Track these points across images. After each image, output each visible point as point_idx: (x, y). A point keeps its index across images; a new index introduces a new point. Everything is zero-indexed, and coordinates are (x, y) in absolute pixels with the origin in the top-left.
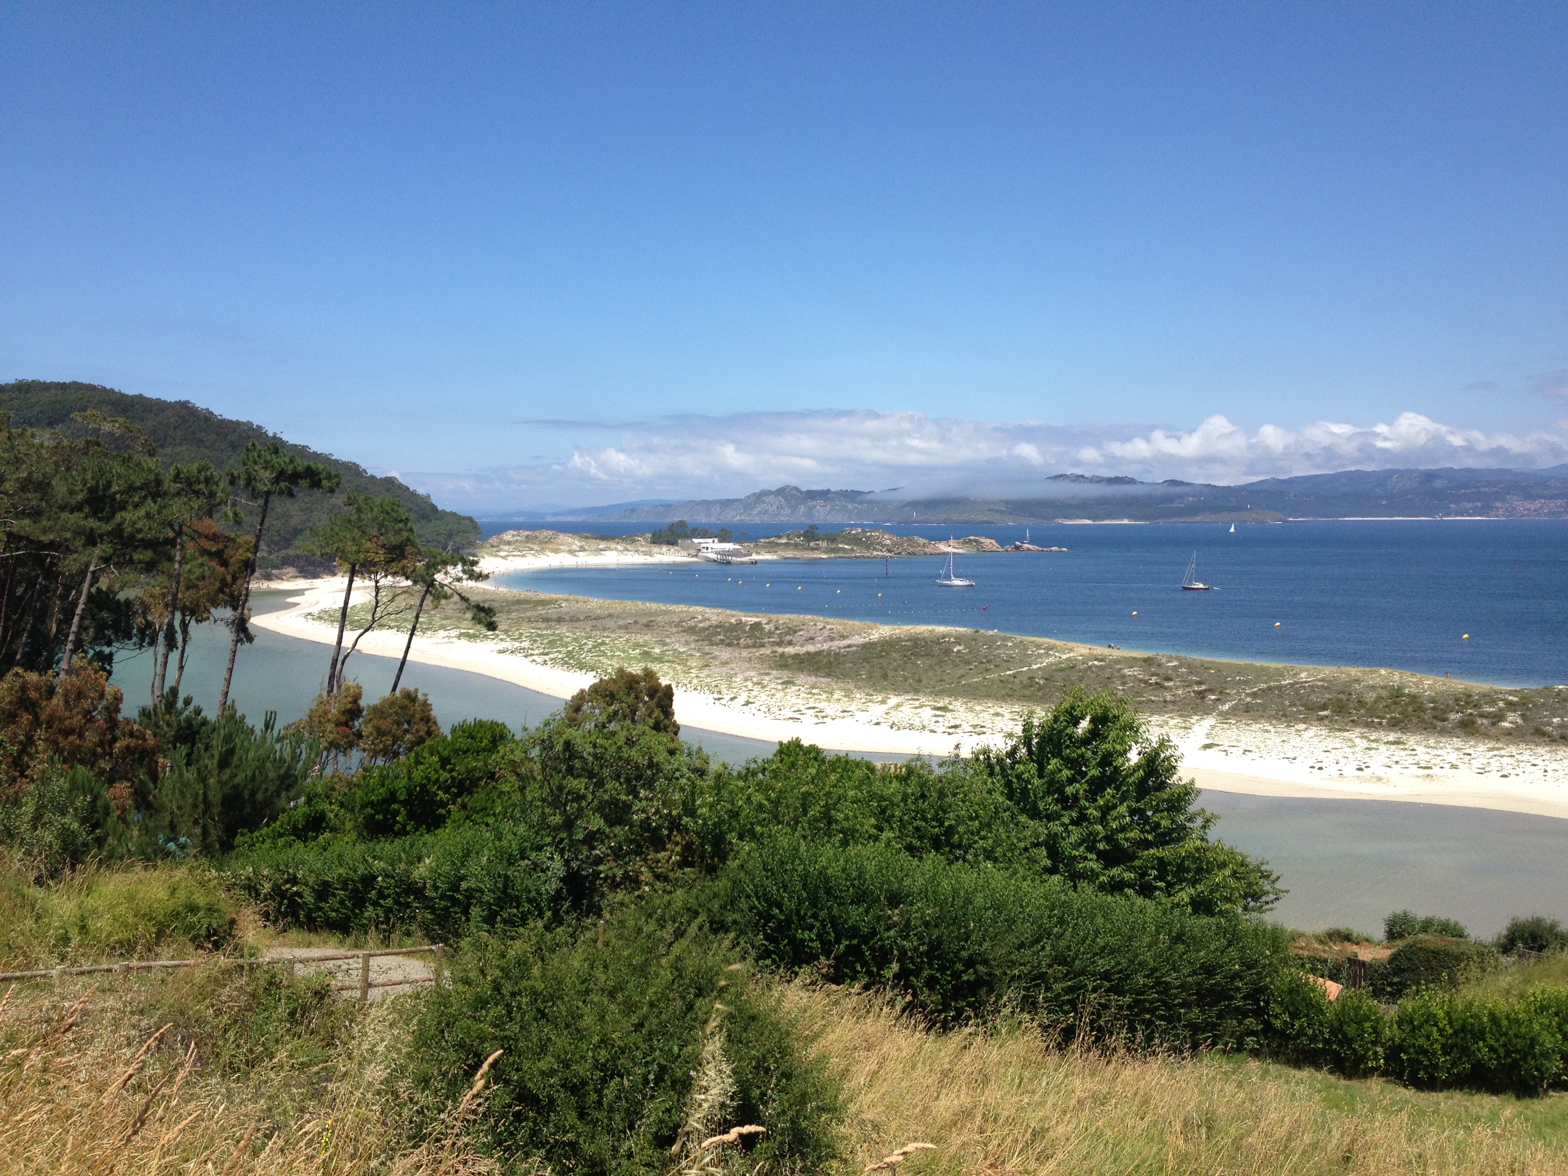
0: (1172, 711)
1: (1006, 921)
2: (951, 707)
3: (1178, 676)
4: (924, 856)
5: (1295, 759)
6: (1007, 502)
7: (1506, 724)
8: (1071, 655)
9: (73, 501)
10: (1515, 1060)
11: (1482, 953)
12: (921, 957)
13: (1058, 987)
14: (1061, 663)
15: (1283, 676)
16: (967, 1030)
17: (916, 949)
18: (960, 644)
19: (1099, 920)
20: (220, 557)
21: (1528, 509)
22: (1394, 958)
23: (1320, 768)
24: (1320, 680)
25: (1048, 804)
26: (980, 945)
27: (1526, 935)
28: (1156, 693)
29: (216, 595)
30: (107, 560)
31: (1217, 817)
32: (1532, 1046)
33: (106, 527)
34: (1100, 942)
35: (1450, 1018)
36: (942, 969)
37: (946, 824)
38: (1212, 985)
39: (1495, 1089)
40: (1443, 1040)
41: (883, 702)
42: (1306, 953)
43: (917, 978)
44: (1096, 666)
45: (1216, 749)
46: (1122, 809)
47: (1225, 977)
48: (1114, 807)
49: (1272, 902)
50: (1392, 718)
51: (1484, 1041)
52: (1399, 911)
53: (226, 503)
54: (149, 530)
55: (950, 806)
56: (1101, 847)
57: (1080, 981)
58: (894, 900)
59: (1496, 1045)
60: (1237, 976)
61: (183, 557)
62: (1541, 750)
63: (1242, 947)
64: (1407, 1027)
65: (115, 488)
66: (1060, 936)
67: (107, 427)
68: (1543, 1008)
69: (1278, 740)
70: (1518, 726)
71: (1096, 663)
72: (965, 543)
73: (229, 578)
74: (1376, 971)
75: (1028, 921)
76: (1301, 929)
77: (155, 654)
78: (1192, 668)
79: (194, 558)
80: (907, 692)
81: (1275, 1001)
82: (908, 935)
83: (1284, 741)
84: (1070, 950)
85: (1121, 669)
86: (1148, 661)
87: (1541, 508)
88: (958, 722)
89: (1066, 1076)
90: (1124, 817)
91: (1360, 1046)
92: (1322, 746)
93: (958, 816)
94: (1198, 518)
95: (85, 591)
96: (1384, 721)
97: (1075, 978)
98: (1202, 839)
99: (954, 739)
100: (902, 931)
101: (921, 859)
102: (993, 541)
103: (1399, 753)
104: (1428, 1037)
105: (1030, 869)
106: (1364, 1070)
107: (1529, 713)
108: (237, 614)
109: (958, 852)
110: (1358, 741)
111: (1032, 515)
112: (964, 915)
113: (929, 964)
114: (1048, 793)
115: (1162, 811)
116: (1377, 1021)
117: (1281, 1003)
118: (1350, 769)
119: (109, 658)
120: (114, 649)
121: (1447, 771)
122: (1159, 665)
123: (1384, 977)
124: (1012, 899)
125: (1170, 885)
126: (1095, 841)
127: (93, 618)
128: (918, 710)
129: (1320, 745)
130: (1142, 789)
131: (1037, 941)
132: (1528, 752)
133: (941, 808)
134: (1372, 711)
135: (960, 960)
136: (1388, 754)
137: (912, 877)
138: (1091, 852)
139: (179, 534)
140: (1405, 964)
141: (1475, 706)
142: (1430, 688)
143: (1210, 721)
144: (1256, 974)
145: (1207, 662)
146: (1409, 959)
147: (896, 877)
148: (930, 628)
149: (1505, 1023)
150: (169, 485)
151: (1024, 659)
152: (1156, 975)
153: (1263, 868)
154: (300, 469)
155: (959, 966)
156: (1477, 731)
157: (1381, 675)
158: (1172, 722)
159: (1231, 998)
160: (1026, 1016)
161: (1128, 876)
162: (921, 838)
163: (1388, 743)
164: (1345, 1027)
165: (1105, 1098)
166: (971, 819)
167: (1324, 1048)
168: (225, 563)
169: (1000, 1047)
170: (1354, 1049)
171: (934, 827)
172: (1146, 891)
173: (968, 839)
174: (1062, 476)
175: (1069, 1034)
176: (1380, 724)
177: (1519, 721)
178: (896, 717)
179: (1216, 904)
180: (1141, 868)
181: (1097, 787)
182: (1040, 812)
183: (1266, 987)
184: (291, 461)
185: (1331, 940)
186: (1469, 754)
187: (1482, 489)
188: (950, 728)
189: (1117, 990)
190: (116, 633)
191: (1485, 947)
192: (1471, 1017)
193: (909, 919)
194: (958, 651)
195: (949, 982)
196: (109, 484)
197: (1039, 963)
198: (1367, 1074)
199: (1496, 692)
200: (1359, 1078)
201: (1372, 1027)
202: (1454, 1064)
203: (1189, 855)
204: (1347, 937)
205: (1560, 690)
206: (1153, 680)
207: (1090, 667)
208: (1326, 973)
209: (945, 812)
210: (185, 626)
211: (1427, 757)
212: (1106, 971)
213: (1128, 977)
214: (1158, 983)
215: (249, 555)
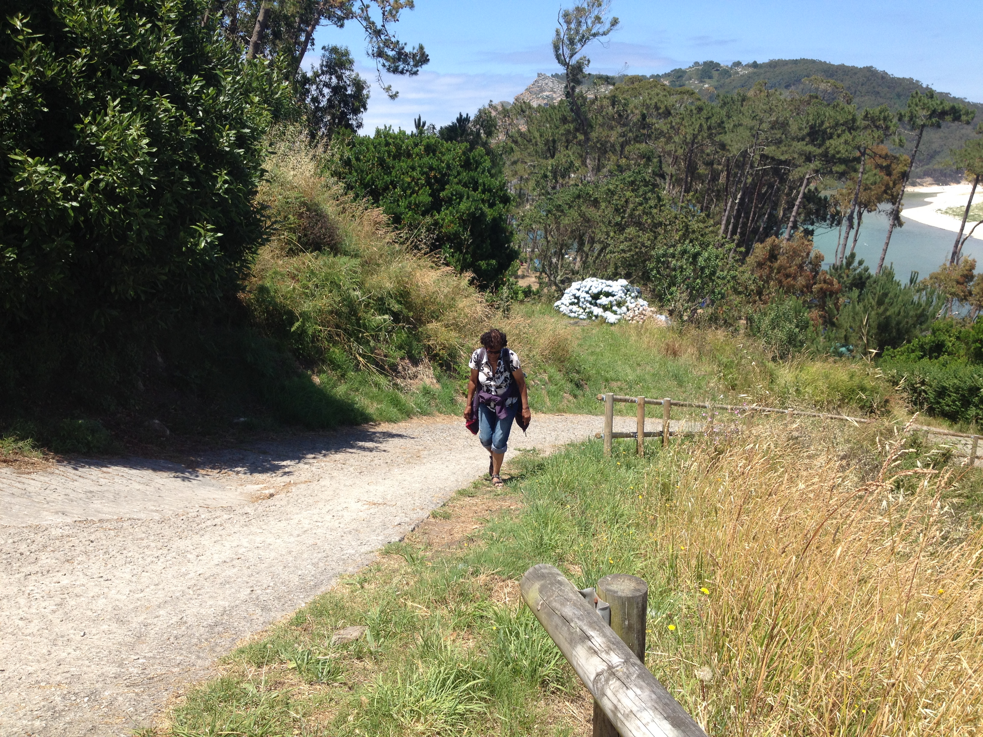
9: (800, 135)
20: (888, 170)
29: (882, 195)
30: (817, 171)
33: (819, 151)
53: (895, 133)
54: (844, 152)
61: (864, 169)
65: (826, 124)
67: (823, 86)
73: (891, 184)
77: (840, 232)
79: (871, 170)
95: (802, 191)
108: (895, 207)
119: (812, 233)
120: (814, 227)
127: (804, 207)
139: (863, 154)
150: (860, 122)
154: (947, 108)
168: (889, 174)
184: (942, 103)
190: (817, 217)
196: (822, 123)
210: (860, 215)
215: (906, 168)
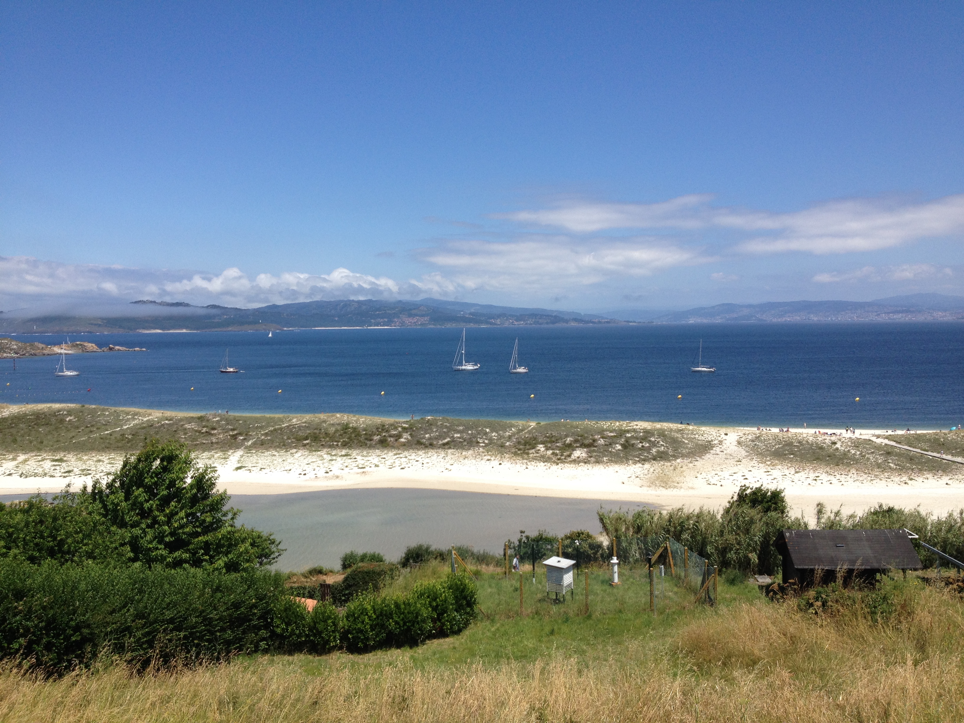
0: (216, 449)
1: (102, 597)
2: (65, 459)
3: (220, 427)
4: (42, 562)
5: (290, 470)
6: (102, 319)
7: (402, 440)
8: (150, 418)
10: (408, 627)
11: (392, 569)
12: (41, 631)
13: (139, 634)
14: (143, 423)
15: (283, 422)
16: (74, 673)
17: (36, 626)
18: (71, 415)
19: (166, 586)
21: (411, 322)
22: (346, 579)
23: (305, 474)
24: (303, 423)
25: (131, 517)
26: (84, 615)
27: (414, 555)
28: (205, 438)
31: (241, 511)
32: (417, 617)
34: (167, 600)
35: (374, 609)
36: (57, 636)
37: (59, 538)
38: (238, 614)
39: (399, 646)
40: (371, 622)
41: (14, 459)
42: (296, 585)
43: (38, 646)
44: (167, 424)
45: (243, 469)
46: (182, 514)
47: (246, 608)
48: (177, 513)
49: (277, 557)
50: (344, 441)
51: (392, 619)
52: (348, 551)
55: (61, 526)
56: (167, 540)
57: (154, 627)
58: (19, 595)
59: (398, 620)
60: (254, 606)
62: (420, 453)
63: (257, 588)
64: (351, 619)
66: (139, 601)
68: (422, 595)
69: (280, 460)
70: (408, 441)
71: (167, 422)
72: (73, 346)
74: (336, 589)
75: (118, 595)
76: (295, 571)
78: (228, 421)
80: (32, 451)
81: (277, 617)
82: (30, 617)
83: (284, 460)
84: (147, 609)
85: (183, 425)
86: (201, 418)
87: (417, 322)
88: (70, 468)
89: (144, 689)
90: (183, 518)
91: (326, 635)
92: (306, 461)
93: (67, 532)
94: (230, 329)
96: (340, 443)
97: (150, 626)
98: (232, 526)
99: (67, 481)
100: (26, 615)
101: (39, 565)
102: (93, 345)
103: (348, 461)
104: (363, 622)
105: (119, 561)
106: (328, 649)
107: (413, 433)
109: (67, 557)
110: (325, 456)
111: (120, 327)
112: (72, 597)
113: (46, 634)
114: (132, 509)
115: (207, 512)
116: (335, 618)
117: (280, 618)
118: (321, 473)
121: (374, 469)
122: (208, 421)
123: (341, 591)
124: (106, 582)
125: (212, 557)
126: (163, 537)
128: (41, 463)
129: (304, 461)
130: (194, 500)
131: (124, 607)
132: (414, 454)
133: (54, 528)
134: (332, 438)
135: (69, 628)
136: (342, 462)
137: (33, 578)
138: (160, 544)
140: (352, 582)
141: (387, 431)
142: (363, 423)
143: (240, 453)
144: (265, 603)
145: (238, 417)
146: (354, 579)
147: (20, 579)
148: (49, 405)
149: (403, 606)
151: (118, 422)
152: (203, 614)
153: (271, 538)
155: (69, 632)
156: (388, 445)
157: (337, 418)
158: (216, 456)
159: (251, 620)
160: (116, 657)
161: (186, 556)
162: (40, 551)
163: (342, 456)
164: (317, 625)
165: (169, 698)
166: (77, 533)
167: (305, 640)
169: (98, 680)
170: (323, 638)
171: (48, 542)
172: (197, 563)
173: (75, 547)
174: (140, 301)
175: (146, 663)
176: (337, 445)
177: (409, 438)
178: (25, 468)
179: (241, 564)
180: (193, 550)
181: (165, 501)
182: (126, 523)
183: (271, 610)
185: (311, 574)
186: (384, 458)
187: (388, 312)
188: (65, 473)
189: (178, 629)
191: (394, 565)
192: (385, 606)
193: (31, 607)
194: (70, 420)
195: (62, 644)
197: (126, 621)
198: (330, 651)
199: (397, 423)
200: (326, 654)
201: (332, 622)
202: (377, 635)
203: (224, 536)
204: (319, 572)
205: (429, 419)
206: (204, 430)
207: (163, 425)
208: (307, 594)
209: (58, 531)
211: (363, 462)
212: (172, 618)
213: (186, 619)
214: (205, 619)
